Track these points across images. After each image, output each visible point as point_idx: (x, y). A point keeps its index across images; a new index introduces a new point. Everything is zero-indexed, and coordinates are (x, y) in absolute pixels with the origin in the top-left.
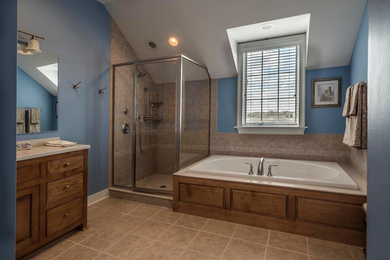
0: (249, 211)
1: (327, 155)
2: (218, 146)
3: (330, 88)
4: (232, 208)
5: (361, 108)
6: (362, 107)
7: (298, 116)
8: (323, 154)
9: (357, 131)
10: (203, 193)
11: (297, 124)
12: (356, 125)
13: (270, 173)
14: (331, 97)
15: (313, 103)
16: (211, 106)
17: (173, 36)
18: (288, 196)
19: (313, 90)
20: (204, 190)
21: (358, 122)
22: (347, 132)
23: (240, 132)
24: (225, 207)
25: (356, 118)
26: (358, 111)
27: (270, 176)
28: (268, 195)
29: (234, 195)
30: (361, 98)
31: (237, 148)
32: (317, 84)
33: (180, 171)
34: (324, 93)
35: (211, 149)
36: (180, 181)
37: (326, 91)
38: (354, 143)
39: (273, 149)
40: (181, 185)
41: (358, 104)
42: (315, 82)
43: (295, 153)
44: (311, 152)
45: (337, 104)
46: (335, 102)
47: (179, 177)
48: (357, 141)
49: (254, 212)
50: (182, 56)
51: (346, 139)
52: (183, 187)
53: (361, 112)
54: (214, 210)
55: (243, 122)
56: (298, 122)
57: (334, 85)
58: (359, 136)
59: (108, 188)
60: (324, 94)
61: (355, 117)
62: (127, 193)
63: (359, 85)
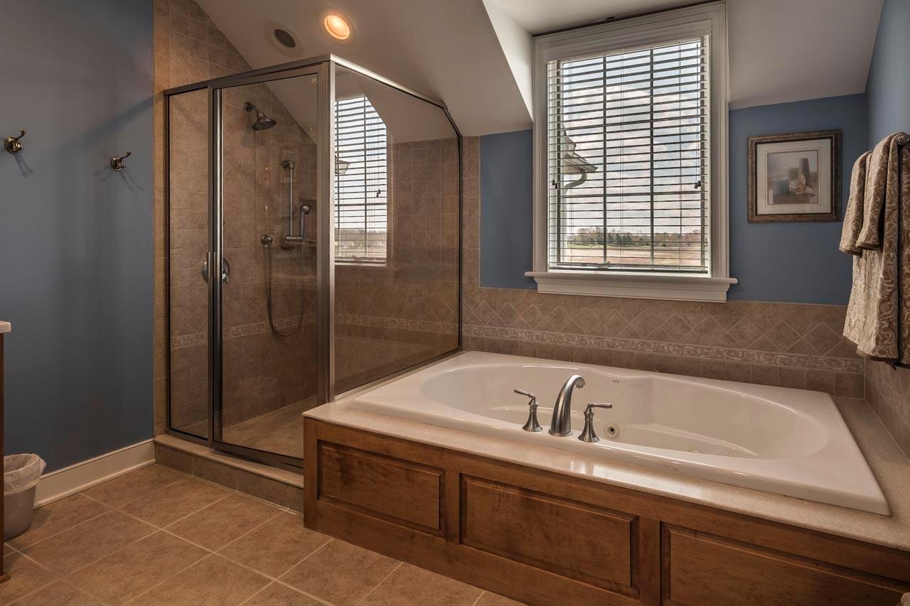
0: (515, 554)
1: (799, 367)
2: (485, 327)
3: (805, 163)
4: (466, 537)
5: (896, 225)
6: (900, 220)
7: (708, 248)
8: (785, 364)
9: (882, 302)
10: (383, 479)
11: (706, 269)
12: (880, 283)
13: (589, 432)
14: (809, 190)
15: (752, 209)
16: (465, 213)
17: (336, 11)
18: (637, 518)
19: (752, 170)
20: (386, 469)
21: (885, 273)
22: (854, 303)
23: (542, 288)
24: (444, 529)
25: (880, 257)
26: (886, 233)
27: (590, 441)
28: (573, 507)
29: (470, 495)
30: (896, 189)
31: (536, 333)
32: (763, 150)
33: (332, 404)
34: (786, 178)
35: (464, 334)
36: (323, 438)
37: (794, 174)
38: (872, 344)
39: (636, 341)
40: (324, 447)
41: (887, 210)
42: (758, 146)
43: (702, 357)
44: (748, 355)
45: (829, 211)
46: (822, 204)
47: (318, 422)
48: (884, 339)
49: (531, 561)
50: (333, 58)
51: (853, 324)
52: (330, 456)
53: (896, 238)
54: (413, 536)
55: (551, 260)
56: (708, 264)
57: (819, 154)
58: (890, 323)
59: (153, 436)
60: (787, 183)
61: (876, 255)
62: (197, 457)
63: (889, 142)
